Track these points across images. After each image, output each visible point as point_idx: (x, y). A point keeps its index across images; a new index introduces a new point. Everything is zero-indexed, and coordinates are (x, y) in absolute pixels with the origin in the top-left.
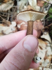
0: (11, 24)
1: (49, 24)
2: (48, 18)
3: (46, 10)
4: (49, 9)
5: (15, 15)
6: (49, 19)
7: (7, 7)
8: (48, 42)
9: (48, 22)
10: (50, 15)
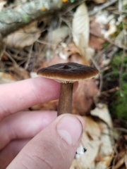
0: (29, 76)
1: (110, 88)
2: (108, 74)
3: (107, 58)
4: (113, 56)
5: (40, 59)
6: (110, 76)
7: (26, 39)
8: (104, 126)
9: (109, 82)
10: (113, 68)
